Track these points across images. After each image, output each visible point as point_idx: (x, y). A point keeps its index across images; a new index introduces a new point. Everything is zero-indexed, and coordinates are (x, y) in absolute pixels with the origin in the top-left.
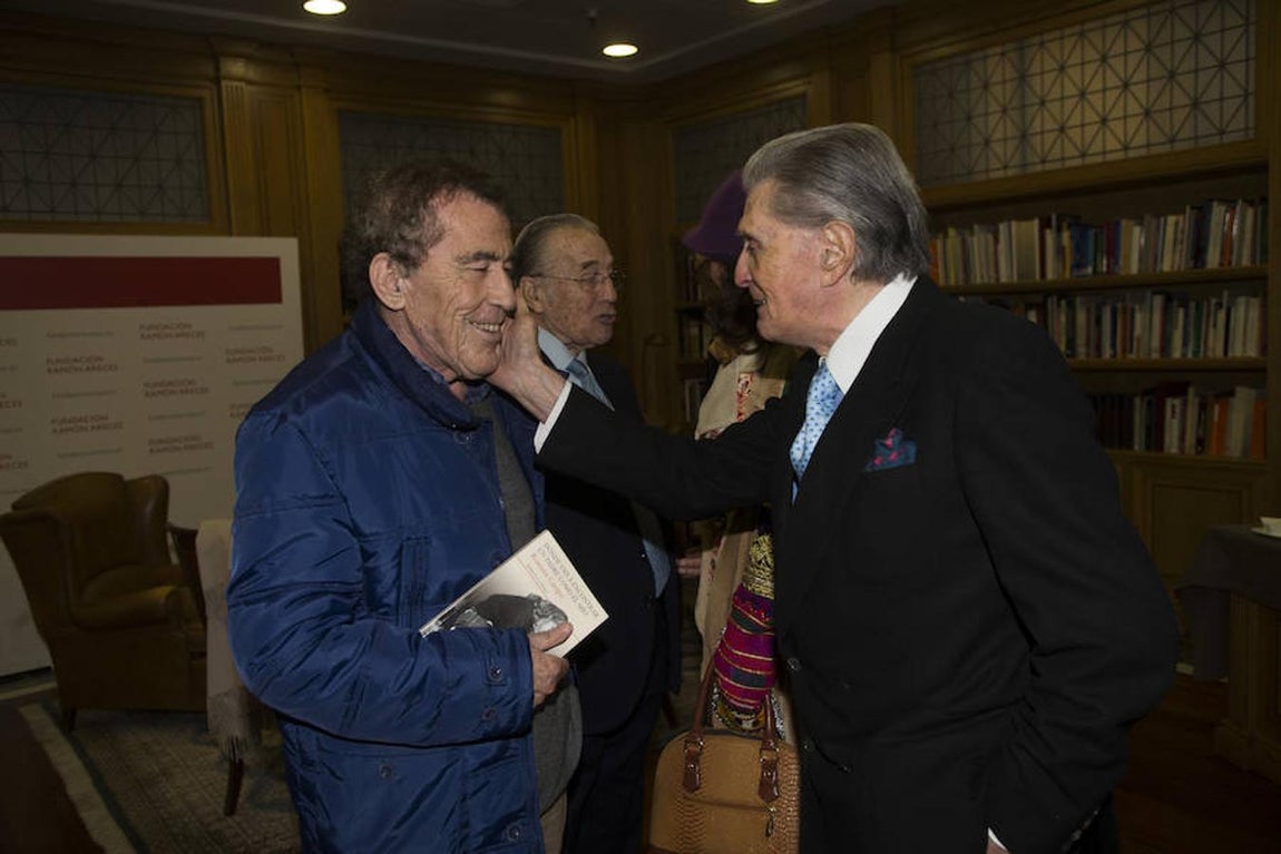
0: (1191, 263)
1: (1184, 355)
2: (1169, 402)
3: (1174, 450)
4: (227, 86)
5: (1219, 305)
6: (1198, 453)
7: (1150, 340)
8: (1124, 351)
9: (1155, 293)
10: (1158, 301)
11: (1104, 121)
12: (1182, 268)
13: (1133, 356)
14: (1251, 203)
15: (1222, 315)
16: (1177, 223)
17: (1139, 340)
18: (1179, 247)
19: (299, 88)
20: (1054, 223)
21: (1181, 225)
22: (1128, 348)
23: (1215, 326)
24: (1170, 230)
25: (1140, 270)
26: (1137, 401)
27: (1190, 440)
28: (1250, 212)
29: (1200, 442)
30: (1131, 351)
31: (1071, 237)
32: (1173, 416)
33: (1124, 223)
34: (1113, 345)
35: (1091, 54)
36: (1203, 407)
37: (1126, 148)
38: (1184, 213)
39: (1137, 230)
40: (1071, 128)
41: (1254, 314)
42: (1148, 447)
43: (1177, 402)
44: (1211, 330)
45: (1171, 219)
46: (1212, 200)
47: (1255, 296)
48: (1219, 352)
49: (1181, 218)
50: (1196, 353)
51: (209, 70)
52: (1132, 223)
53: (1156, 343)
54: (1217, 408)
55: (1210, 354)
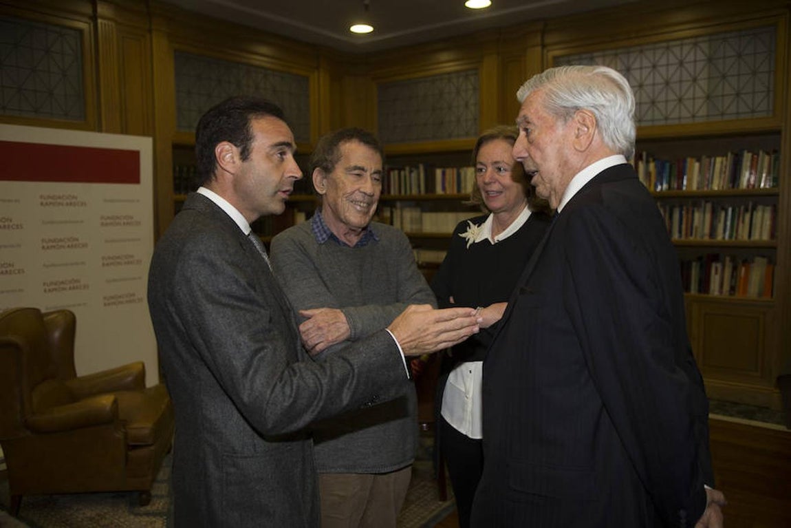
0: (730, 185)
1: (724, 238)
2: (714, 265)
3: (716, 293)
4: (101, 23)
5: (746, 210)
6: (731, 294)
7: (703, 229)
8: (686, 234)
9: (707, 202)
10: (709, 206)
11: (680, 100)
12: (725, 187)
13: (692, 238)
14: (768, 154)
15: (748, 216)
16: (722, 163)
17: (697, 228)
18: (723, 176)
19: (150, 31)
20: (644, 157)
21: (724, 162)
22: (689, 233)
23: (743, 222)
24: (718, 166)
25: (698, 188)
26: (694, 264)
27: (726, 287)
28: (767, 158)
29: (733, 289)
30: (691, 235)
31: (656, 166)
32: (716, 273)
33: (689, 160)
34: (680, 232)
35: (672, 60)
36: (735, 269)
37: (694, 116)
38: (727, 156)
39: (697, 165)
40: (659, 102)
41: (768, 216)
42: (700, 291)
43: (719, 265)
44: (741, 225)
45: (719, 160)
46: (744, 150)
47: (768, 205)
48: (746, 237)
49: (724, 158)
50: (731, 236)
51: (88, 9)
52: (694, 160)
53: (707, 230)
54: (743, 270)
55: (740, 237)
